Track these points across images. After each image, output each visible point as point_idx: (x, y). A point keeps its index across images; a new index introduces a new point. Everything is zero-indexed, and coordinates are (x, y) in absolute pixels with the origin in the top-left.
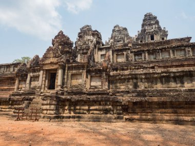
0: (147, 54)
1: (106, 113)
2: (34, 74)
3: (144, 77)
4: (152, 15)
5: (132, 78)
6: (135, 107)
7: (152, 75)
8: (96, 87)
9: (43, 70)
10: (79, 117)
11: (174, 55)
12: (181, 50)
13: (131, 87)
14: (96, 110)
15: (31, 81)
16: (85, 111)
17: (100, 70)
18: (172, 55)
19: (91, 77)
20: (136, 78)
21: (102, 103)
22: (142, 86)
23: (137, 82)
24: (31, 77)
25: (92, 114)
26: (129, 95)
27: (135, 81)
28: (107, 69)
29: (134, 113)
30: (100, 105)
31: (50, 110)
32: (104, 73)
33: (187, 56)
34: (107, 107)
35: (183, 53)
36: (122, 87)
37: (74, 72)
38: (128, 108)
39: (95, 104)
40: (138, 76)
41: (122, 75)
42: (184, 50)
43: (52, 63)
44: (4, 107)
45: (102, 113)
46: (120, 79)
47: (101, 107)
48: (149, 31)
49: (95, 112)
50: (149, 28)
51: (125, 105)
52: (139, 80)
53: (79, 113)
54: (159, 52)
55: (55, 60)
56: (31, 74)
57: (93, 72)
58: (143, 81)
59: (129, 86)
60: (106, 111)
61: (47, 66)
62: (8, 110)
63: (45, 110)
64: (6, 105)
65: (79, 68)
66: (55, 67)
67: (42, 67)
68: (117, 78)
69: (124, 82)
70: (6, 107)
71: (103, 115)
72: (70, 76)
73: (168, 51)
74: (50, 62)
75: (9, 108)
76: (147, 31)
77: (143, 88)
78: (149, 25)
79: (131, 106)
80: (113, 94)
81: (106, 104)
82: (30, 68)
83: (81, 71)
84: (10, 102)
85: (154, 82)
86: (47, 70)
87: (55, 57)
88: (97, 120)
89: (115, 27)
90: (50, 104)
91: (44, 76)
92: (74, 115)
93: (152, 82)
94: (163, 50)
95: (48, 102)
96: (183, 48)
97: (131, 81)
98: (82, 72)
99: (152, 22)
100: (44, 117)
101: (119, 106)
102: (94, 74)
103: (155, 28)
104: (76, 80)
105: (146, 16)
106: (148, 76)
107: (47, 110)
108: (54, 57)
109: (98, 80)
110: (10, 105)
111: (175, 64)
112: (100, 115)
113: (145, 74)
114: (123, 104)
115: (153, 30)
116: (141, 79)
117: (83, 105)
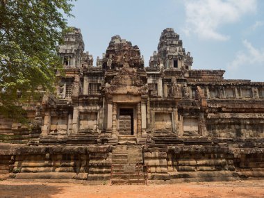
0: (208, 90)
1: (220, 170)
2: (86, 108)
3: (248, 123)
4: (173, 32)
5: (234, 124)
6: (248, 160)
7: (258, 121)
8: (190, 134)
9: (113, 104)
10: (185, 176)
11: (240, 95)
12: (247, 89)
13: (234, 135)
14: (206, 165)
15: (80, 120)
16: (193, 168)
17: (196, 110)
18: (237, 95)
19: (184, 118)
20: (239, 124)
21: (212, 156)
22: (247, 134)
23: (240, 129)
24: (80, 113)
25: (201, 170)
26: (234, 145)
27: (237, 127)
28: (205, 109)
29: (247, 168)
30: (210, 158)
31: (161, 166)
32: (202, 114)
33: (254, 98)
34: (220, 161)
35: (248, 93)
36: (223, 134)
37: (159, 109)
38: (241, 161)
39: (203, 157)
40: (242, 121)
41: (222, 119)
42: (250, 89)
43: (129, 94)
44: (32, 164)
45: (214, 169)
46: (219, 123)
47: (213, 161)
48: (172, 54)
49: (204, 168)
50: (172, 50)
51: (237, 158)
52: (242, 126)
53: (184, 170)
54: (222, 89)
55: (135, 90)
56: (81, 108)
57: (186, 111)
58: (247, 127)
59: (231, 133)
60: (220, 167)
61: (120, 97)
62: (42, 169)
63: (152, 166)
64: (36, 160)
65: (167, 104)
66: (134, 100)
67: (111, 98)
68: (217, 122)
69: (224, 128)
70: (39, 164)
71: (216, 172)
72: (153, 116)
73: (232, 89)
74: (126, 92)
75: (44, 166)
76: (169, 54)
77: (248, 137)
78: (170, 45)
79: (243, 159)
80: (216, 144)
81: (219, 157)
82: (79, 97)
83: (170, 109)
84: (48, 155)
85: (260, 130)
86: (119, 105)
87: (135, 85)
88: (209, 178)
89: (114, 38)
90: (160, 158)
91: (115, 113)
92: (179, 173)
93: (257, 130)
94: (228, 87)
95: (157, 154)
96: (249, 87)
97: (233, 126)
98: (173, 111)
99: (174, 42)
100: (153, 178)
101: (230, 159)
102: (187, 114)
103: (180, 51)
104: (161, 123)
105: (165, 31)
106: (254, 122)
107: (156, 166)
108: (132, 85)
109: (192, 123)
110: (46, 159)
111: (245, 107)
112: (212, 172)
113: (250, 119)
114: (235, 156)
115: (176, 54)
116: (245, 125)
117: (188, 159)
